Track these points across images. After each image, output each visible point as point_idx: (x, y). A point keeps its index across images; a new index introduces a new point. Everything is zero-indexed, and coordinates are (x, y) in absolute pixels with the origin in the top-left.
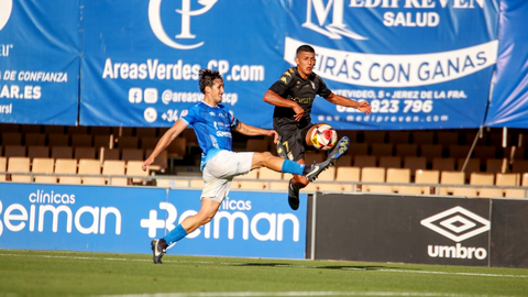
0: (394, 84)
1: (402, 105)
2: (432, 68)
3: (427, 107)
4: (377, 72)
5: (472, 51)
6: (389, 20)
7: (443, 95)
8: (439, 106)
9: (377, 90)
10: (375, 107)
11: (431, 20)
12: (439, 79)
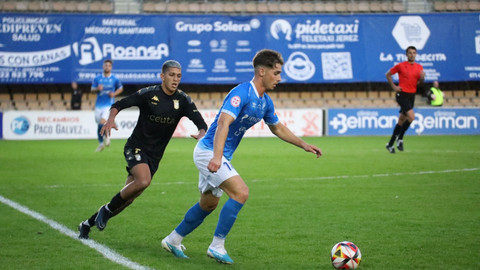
0: (22, 65)
1: (28, 74)
2: (39, 58)
3: (41, 75)
4: (12, 60)
5: (59, 51)
6: (15, 38)
7: (47, 70)
8: (47, 74)
9: (14, 68)
10: (14, 75)
11: (36, 38)
12: (44, 63)
